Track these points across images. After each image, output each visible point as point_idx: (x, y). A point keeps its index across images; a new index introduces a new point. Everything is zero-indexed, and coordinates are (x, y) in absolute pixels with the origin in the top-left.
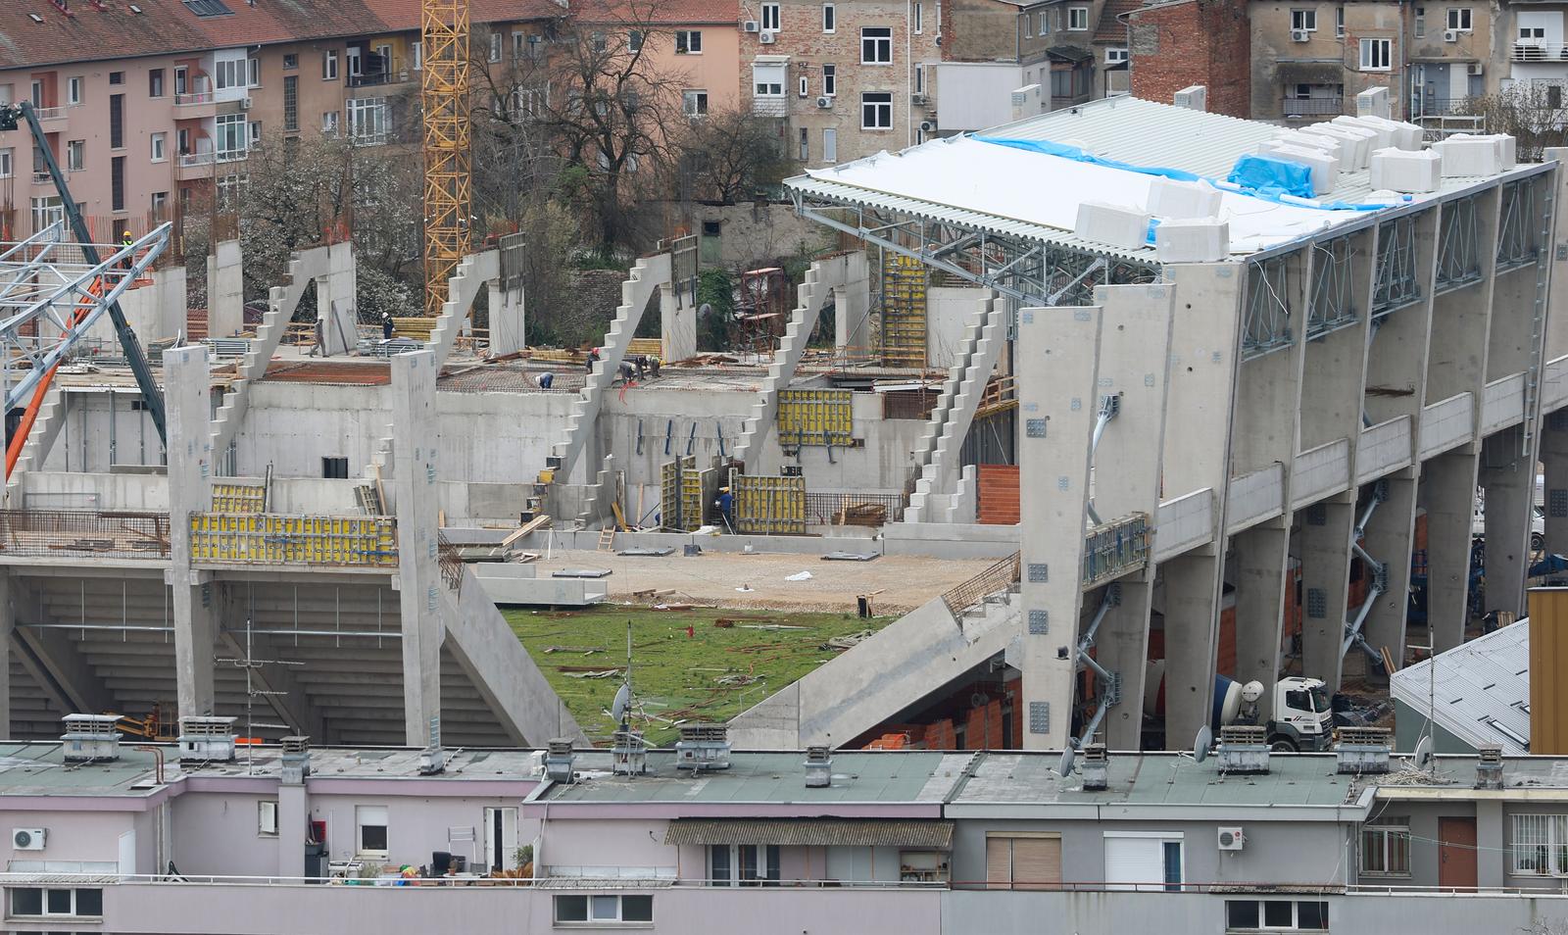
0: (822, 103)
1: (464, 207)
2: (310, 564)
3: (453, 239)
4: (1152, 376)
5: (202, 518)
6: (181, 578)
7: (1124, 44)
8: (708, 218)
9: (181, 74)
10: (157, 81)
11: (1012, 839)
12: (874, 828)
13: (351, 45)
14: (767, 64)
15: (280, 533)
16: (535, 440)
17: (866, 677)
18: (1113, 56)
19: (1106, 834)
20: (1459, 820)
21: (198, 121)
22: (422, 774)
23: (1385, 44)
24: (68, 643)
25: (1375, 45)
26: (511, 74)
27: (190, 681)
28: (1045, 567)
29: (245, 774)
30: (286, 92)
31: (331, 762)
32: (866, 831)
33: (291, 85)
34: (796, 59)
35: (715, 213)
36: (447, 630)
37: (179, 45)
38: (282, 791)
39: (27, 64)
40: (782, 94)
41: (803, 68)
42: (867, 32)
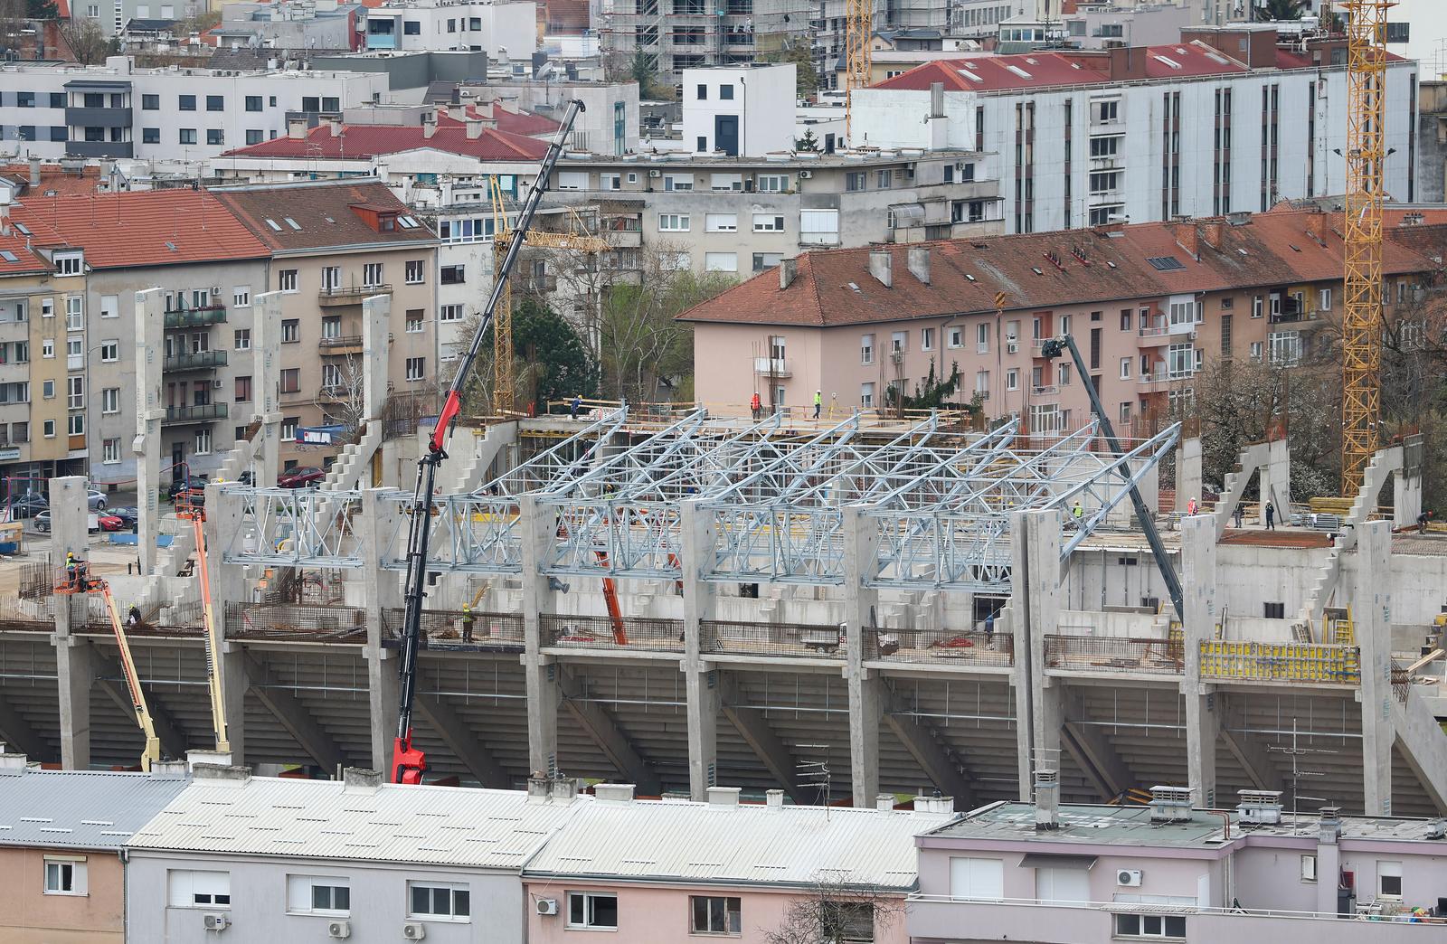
1: (1374, 414)
2: (1292, 681)
3: (1364, 438)
5: (1209, 644)
6: (1193, 691)
9: (1144, 313)
10: (1126, 318)
13: (1273, 291)
15: (1269, 657)
16: (1431, 592)
21: (1156, 349)
22: (1429, 838)
24: (1102, 735)
26: (1398, 313)
27: (1199, 768)
29: (1292, 834)
30: (1223, 327)
31: (1355, 828)
33: (1227, 322)
36: (1397, 733)
37: (1144, 291)
38: (1320, 848)
39: (1031, 305)
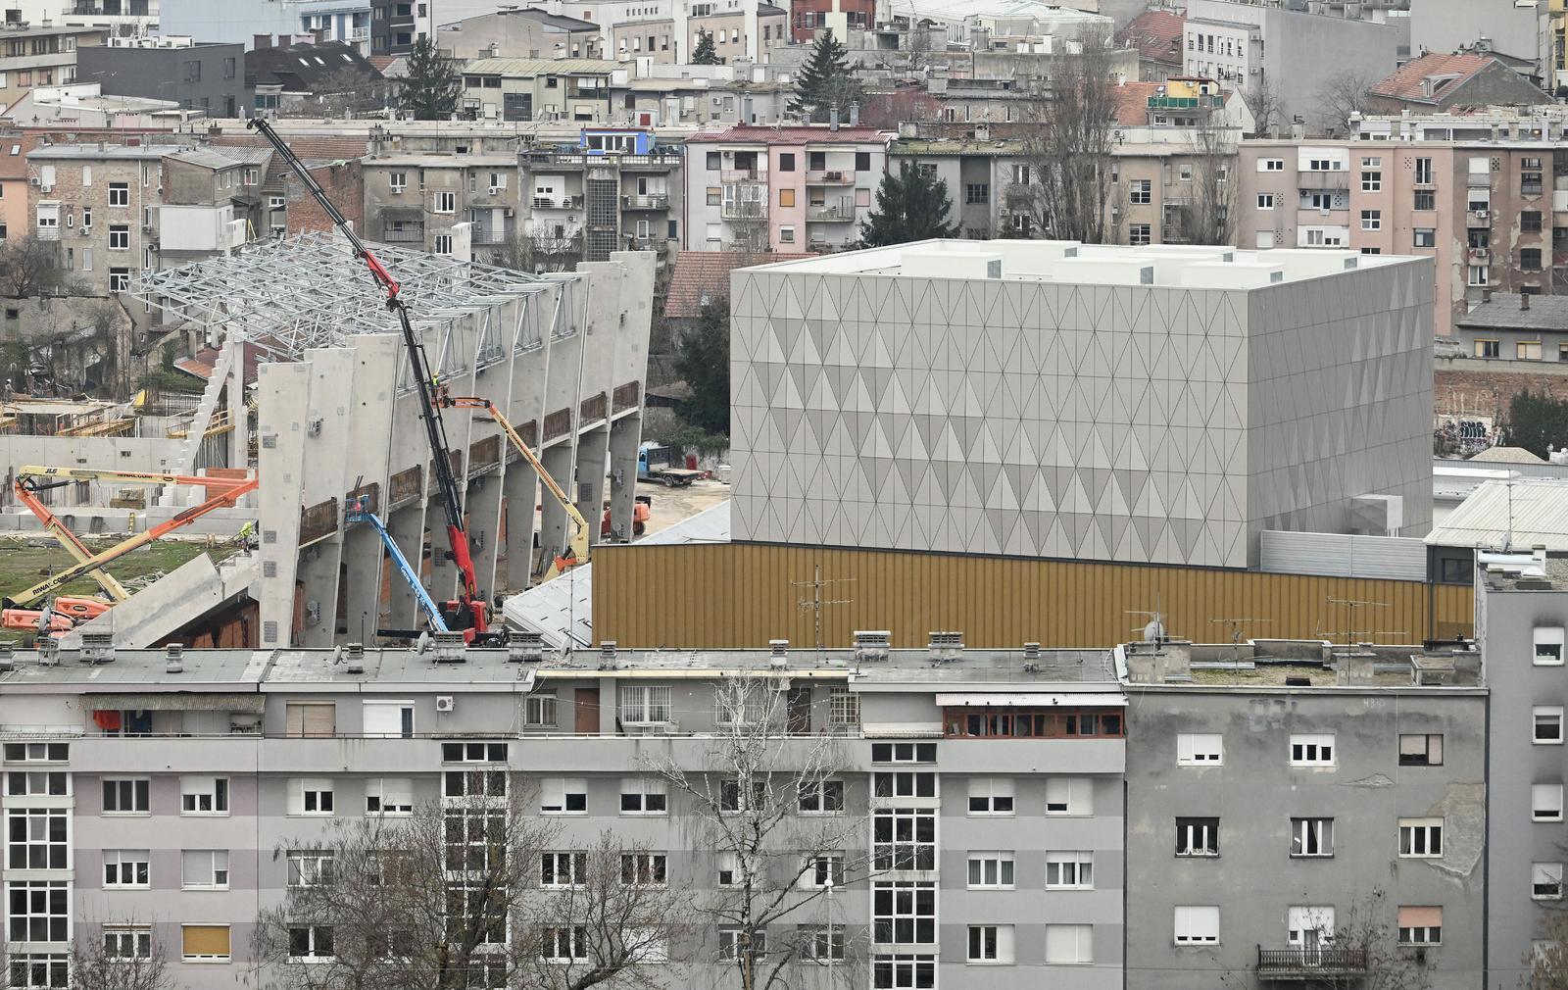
0: (83, 231)
4: (342, 409)
7: (282, 194)
8: (11, 307)
11: (303, 705)
12: (214, 699)
14: (47, 206)
17: (156, 606)
18: (274, 202)
19: (365, 701)
20: (589, 691)
23: (451, 196)
25: (444, 196)
28: (274, 533)
32: (208, 701)
34: (65, 203)
35: (15, 304)
40: (57, 226)
41: (70, 209)
42: (112, 185)
